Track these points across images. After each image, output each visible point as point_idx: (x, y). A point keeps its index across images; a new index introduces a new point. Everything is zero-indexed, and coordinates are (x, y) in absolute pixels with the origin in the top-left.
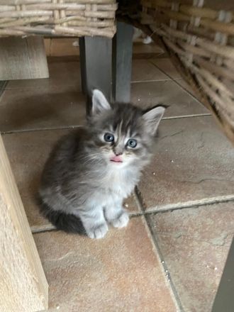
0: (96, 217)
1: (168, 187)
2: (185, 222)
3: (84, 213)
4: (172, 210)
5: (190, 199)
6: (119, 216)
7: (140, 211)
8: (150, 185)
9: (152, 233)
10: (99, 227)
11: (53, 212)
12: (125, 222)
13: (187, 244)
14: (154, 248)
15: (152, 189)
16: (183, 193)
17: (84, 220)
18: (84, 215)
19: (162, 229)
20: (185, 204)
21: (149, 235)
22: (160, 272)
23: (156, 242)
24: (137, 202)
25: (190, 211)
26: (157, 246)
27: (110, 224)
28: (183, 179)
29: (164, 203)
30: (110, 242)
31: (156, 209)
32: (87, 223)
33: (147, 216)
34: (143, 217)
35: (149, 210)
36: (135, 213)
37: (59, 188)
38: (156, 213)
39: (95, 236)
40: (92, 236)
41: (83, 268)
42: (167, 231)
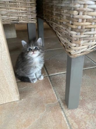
0: (33, 76)
1: (56, 69)
2: (61, 78)
3: (29, 75)
4: (57, 75)
5: (63, 71)
6: (40, 77)
7: (47, 75)
8: (51, 68)
9: (51, 81)
10: (34, 79)
11: (20, 76)
12: (42, 78)
13: (61, 83)
14: (51, 85)
15: (51, 70)
16: (61, 70)
17: (30, 77)
18: (29, 76)
19: (53, 79)
20: (61, 73)
21: (50, 81)
22: (52, 90)
23: (51, 83)
24: (46, 73)
25: (62, 75)
26: (52, 84)
27: (38, 79)
28: (61, 66)
29: (55, 73)
30: (38, 84)
31: (52, 75)
32: (30, 78)
33: (49, 77)
34: (48, 77)
35: (50, 75)
36: (45, 76)
37: (21, 69)
38: (52, 76)
39: (33, 82)
40: (32, 82)
41: (30, 90)
42: (55, 80)
